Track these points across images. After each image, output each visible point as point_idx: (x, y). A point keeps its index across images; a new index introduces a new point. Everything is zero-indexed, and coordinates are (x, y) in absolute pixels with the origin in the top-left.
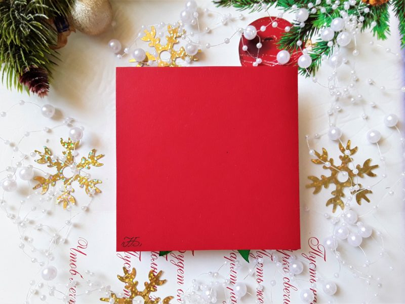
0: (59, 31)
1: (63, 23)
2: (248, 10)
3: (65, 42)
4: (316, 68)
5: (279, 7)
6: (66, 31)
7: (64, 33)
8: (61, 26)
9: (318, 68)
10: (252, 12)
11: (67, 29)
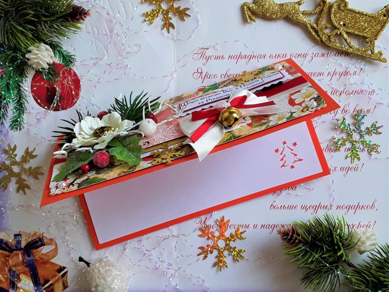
0: (43, 245)
1: (37, 242)
2: (26, 104)
3: (51, 240)
4: (69, 54)
5: (24, 81)
6: (43, 239)
7: (45, 241)
8: (40, 243)
9: (69, 53)
10: (27, 102)
11: (42, 239)
